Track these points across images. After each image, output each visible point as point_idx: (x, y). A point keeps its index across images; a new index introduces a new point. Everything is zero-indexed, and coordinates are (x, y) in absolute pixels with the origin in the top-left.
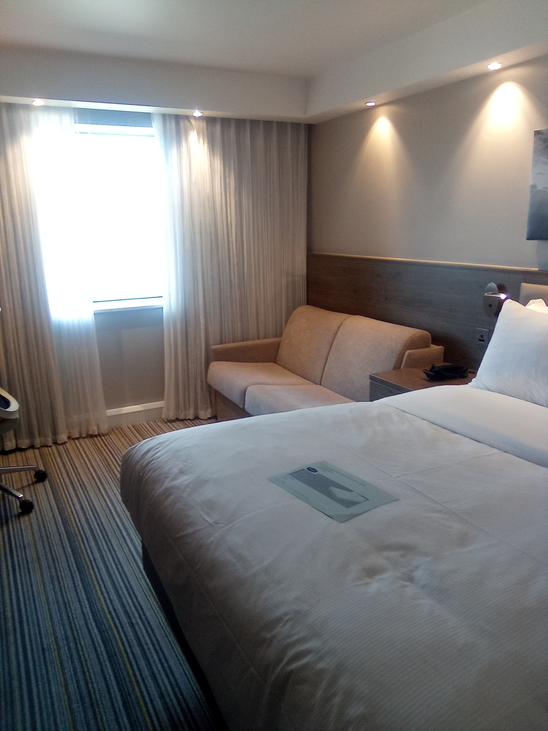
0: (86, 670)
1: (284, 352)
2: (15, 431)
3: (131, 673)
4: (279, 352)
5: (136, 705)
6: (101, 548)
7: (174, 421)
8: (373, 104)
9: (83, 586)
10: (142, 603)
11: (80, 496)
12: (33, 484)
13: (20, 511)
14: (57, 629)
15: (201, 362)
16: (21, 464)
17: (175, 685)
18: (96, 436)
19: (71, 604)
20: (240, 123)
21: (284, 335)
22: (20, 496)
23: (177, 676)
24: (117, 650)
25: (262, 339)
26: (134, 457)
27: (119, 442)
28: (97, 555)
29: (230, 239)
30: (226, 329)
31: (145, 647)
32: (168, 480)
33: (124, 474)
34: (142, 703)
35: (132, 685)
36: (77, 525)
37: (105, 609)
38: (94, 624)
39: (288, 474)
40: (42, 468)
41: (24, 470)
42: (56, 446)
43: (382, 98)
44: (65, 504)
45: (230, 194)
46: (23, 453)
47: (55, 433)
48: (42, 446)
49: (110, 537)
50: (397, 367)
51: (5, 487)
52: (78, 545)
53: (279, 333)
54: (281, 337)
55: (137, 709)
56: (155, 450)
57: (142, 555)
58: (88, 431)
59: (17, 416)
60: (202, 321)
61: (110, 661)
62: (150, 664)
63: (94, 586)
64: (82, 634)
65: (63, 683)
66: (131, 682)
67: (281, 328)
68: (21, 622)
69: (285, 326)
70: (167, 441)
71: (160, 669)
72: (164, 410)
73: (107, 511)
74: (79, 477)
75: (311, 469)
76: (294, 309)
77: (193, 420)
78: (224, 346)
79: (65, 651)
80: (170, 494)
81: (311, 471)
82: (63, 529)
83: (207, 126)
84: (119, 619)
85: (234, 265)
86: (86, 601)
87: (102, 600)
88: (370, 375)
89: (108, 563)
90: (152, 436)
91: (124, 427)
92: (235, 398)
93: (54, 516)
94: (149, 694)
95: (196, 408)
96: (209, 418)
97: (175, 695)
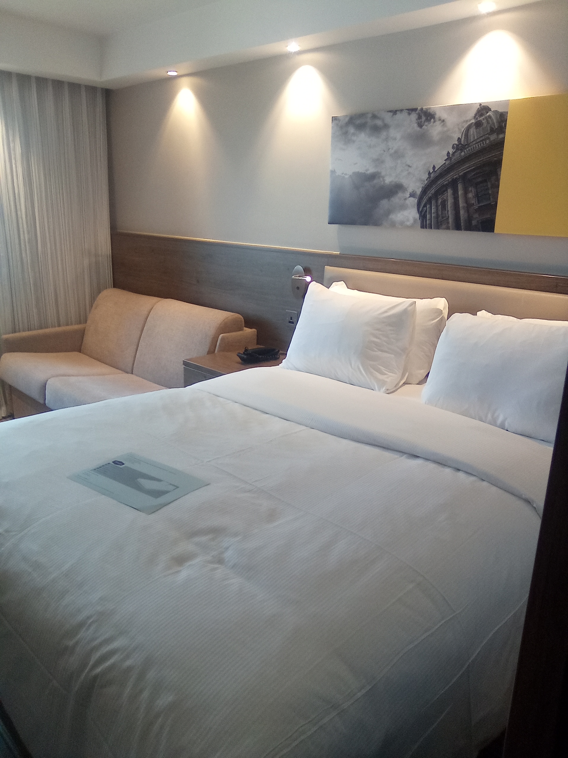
1: (89, 340)
4: (84, 340)
8: (174, 74)
20: (23, 79)
25: (63, 326)
30: (19, 316)
39: (91, 470)
43: (184, 68)
50: (211, 352)
53: (83, 319)
54: (86, 323)
67: (86, 313)
69: (90, 312)
75: (117, 462)
76: (99, 292)
78: (17, 335)
88: (183, 361)
92: (34, 394)
96: (4, 418)
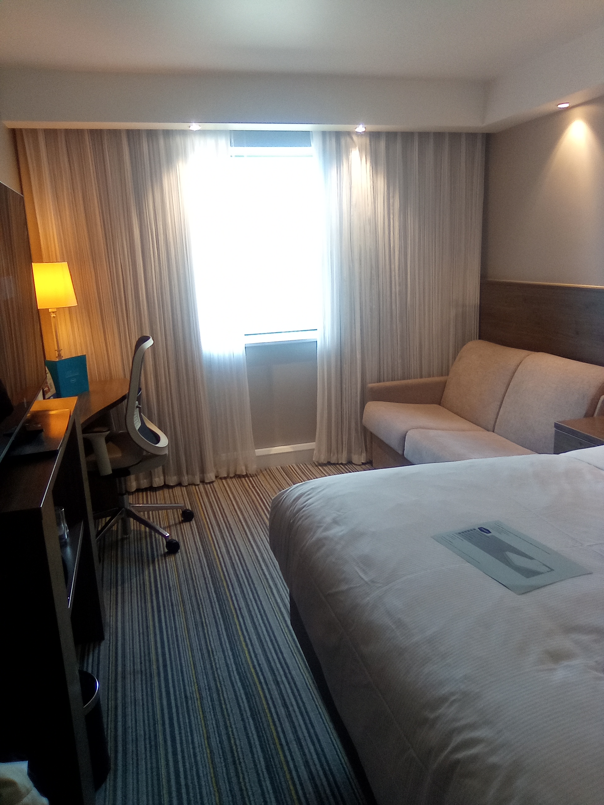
0: (228, 725)
1: (451, 393)
2: (163, 466)
3: (275, 734)
4: (445, 392)
5: (279, 769)
6: (247, 597)
7: (325, 465)
8: (566, 105)
9: (228, 635)
10: (288, 661)
11: (226, 540)
12: (180, 523)
13: (166, 550)
14: (200, 677)
15: (356, 402)
16: (168, 501)
17: (321, 754)
18: (244, 476)
19: (215, 653)
20: (407, 136)
21: (451, 374)
22: (167, 535)
23: (324, 745)
24: (260, 708)
25: (425, 378)
26: (284, 503)
27: (267, 484)
28: (243, 604)
29: (393, 266)
30: (385, 366)
31: (291, 709)
32: (320, 530)
33: (272, 521)
34: (286, 768)
35: (276, 749)
36: (222, 570)
37: (250, 662)
38: (237, 677)
39: (456, 534)
40: (189, 507)
41: (172, 508)
42: (204, 485)
43: (578, 98)
44: (211, 546)
45: (393, 215)
46: (171, 490)
47: (203, 471)
48: (189, 484)
49: (256, 586)
50: (589, 414)
51: (153, 524)
52: (223, 591)
53: (445, 371)
54: (448, 375)
55: (281, 774)
56: (307, 496)
57: (290, 611)
58: (236, 471)
59: (167, 452)
60: (359, 356)
61: (253, 719)
62: (295, 727)
63: (239, 636)
64: (225, 686)
65: (205, 736)
66: (274, 744)
67: (448, 366)
68: (165, 666)
69: (452, 364)
70: (319, 487)
71: (306, 734)
72: (315, 452)
73: (254, 557)
74: (226, 519)
75: (483, 529)
76: (464, 345)
77: (346, 464)
78: (381, 384)
79: (207, 703)
80: (323, 545)
81: (484, 532)
82: (208, 572)
83: (370, 142)
84: (263, 674)
85: (396, 294)
86: (229, 651)
87: (246, 652)
88: (555, 423)
89: (253, 613)
90: (303, 481)
91: (273, 468)
92: (394, 443)
93: (199, 559)
94: (293, 759)
95: (349, 452)
96: (363, 464)
97: (322, 765)
